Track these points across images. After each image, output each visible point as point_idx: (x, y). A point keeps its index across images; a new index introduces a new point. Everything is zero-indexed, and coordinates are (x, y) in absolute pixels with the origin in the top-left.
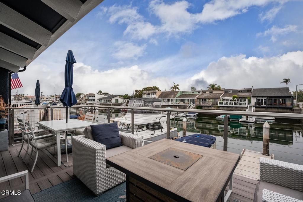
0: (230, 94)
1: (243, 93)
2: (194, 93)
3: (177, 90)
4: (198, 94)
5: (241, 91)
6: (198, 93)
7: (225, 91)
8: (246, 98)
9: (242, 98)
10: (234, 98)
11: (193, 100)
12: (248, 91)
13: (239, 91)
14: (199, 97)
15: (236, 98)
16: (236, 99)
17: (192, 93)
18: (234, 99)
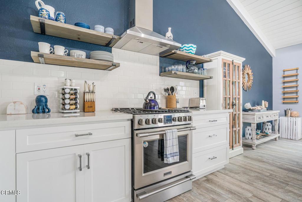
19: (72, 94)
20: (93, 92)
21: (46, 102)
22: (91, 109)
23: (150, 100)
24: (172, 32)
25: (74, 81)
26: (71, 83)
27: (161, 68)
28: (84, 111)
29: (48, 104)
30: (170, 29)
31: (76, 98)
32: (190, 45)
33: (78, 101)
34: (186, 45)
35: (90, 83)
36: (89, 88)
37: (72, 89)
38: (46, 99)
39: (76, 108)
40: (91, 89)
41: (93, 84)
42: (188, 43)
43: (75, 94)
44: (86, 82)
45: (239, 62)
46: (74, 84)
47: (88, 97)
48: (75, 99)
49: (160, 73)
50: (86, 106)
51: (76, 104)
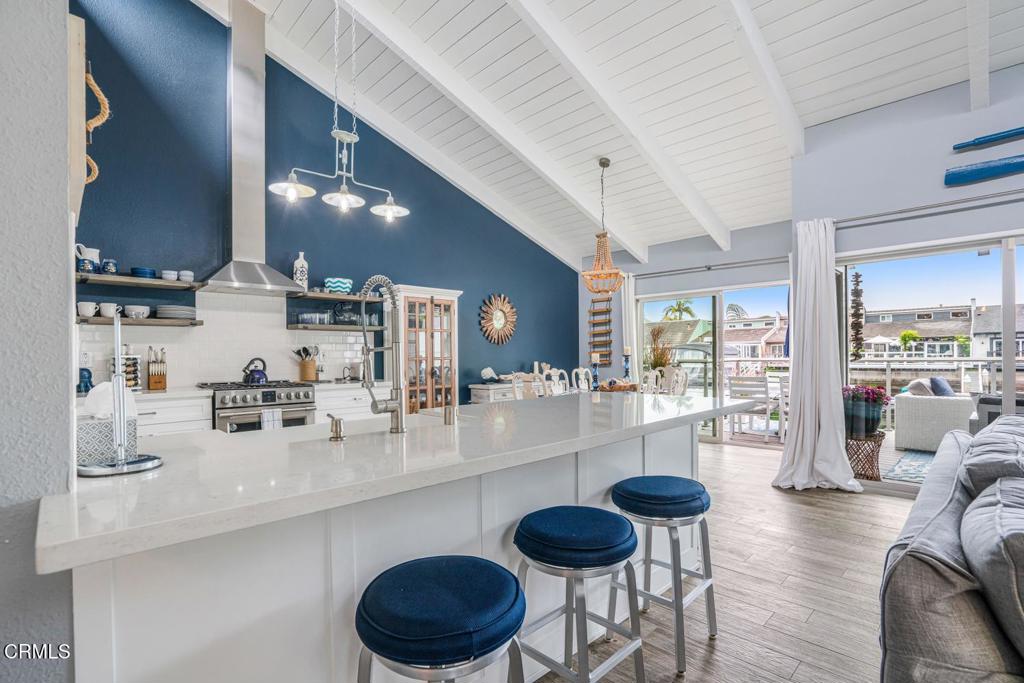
0: (887, 326)
1: (935, 320)
2: (750, 325)
3: (686, 317)
4: (768, 330)
5: (929, 316)
6: (766, 324)
7: (867, 317)
8: (952, 339)
9: (934, 339)
10: (905, 340)
11: (754, 349)
12: (955, 315)
13: (920, 316)
14: (774, 340)
15: (914, 339)
16: (914, 344)
17: (745, 325)
18: (905, 344)
19: (129, 366)
20: (162, 362)
21: (90, 376)
22: (159, 385)
23: (251, 371)
24: (305, 258)
25: (132, 347)
26: (128, 349)
27: (289, 314)
28: (149, 388)
29: (92, 380)
30: (302, 254)
31: (136, 377)
32: (336, 280)
33: (139, 375)
34: (341, 280)
35: (157, 347)
36: (156, 355)
37: (128, 359)
38: (90, 373)
39: (136, 384)
40: (159, 358)
41: (162, 350)
42: (334, 277)
43: (135, 364)
44: (150, 347)
45: (452, 299)
46: (131, 352)
47: (154, 368)
48: (135, 372)
49: (288, 324)
50: (152, 381)
51: (135, 379)
